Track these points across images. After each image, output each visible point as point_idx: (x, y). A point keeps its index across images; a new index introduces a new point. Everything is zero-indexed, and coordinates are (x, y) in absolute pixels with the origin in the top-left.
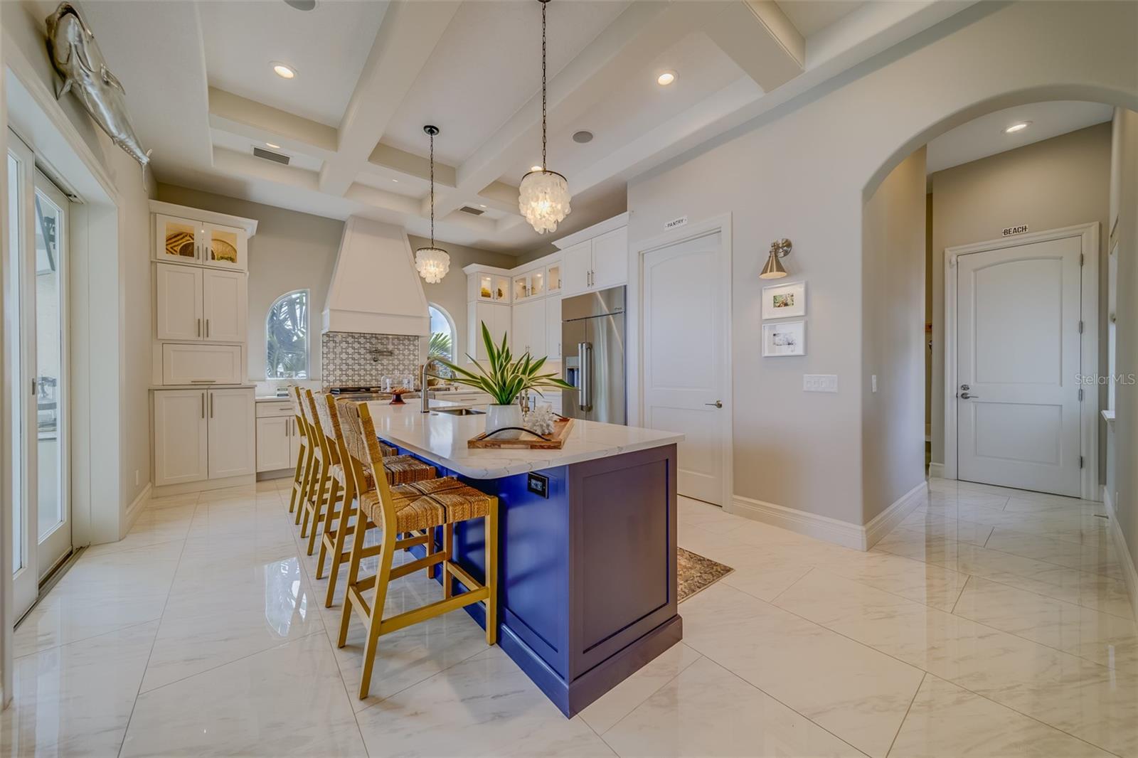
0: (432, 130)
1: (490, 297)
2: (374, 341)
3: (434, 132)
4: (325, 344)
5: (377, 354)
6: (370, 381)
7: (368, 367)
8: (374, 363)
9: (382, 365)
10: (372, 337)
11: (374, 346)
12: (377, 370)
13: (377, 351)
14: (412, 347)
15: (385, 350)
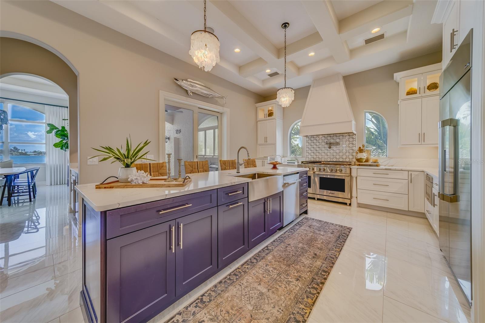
0: (285, 25)
1: (416, 93)
2: (329, 138)
3: (286, 26)
4: (307, 142)
5: (330, 145)
6: (321, 158)
7: (326, 151)
8: (329, 149)
9: (333, 150)
10: (328, 136)
11: (329, 141)
12: (330, 153)
13: (330, 144)
14: (351, 140)
15: (335, 142)
